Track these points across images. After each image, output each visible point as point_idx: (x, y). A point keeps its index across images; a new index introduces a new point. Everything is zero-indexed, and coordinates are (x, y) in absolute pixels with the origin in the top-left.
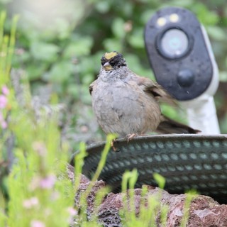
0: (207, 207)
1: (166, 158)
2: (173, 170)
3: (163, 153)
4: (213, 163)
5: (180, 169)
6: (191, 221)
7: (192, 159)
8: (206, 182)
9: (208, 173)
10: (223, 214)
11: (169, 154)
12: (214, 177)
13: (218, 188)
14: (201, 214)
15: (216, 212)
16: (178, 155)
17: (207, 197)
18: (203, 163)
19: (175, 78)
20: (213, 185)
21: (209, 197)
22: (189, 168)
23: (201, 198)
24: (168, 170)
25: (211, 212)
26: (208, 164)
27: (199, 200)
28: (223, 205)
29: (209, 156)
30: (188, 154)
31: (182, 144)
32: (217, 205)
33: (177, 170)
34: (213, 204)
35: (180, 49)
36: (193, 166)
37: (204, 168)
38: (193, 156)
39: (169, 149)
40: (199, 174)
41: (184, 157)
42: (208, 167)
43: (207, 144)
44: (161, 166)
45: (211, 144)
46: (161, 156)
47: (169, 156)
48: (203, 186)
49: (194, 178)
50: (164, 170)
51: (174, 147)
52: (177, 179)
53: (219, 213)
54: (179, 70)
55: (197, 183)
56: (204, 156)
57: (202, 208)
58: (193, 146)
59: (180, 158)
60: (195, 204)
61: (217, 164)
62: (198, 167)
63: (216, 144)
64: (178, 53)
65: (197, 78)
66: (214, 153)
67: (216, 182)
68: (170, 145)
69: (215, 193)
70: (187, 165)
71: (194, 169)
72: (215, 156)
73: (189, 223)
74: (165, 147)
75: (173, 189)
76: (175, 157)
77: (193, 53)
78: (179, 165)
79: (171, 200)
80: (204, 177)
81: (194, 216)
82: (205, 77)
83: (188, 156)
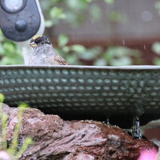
0: (36, 116)
1: (7, 82)
2: (12, 90)
3: (5, 79)
4: (40, 85)
5: (17, 89)
6: (25, 126)
7: (25, 83)
8: (36, 99)
9: (36, 92)
10: (48, 121)
11: (9, 79)
12: (41, 95)
13: (44, 103)
14: (32, 121)
15: (42, 120)
16: (16, 80)
17: (36, 109)
18: (33, 85)
19: (14, 26)
20: (40, 101)
21: (37, 110)
22: (23, 89)
23: (32, 110)
24: (8, 90)
25: (39, 120)
26: (37, 86)
27: (31, 112)
28: (48, 115)
29: (37, 80)
30: (22, 78)
31: (18, 72)
32: (43, 115)
33: (15, 90)
34: (41, 114)
35: (17, 6)
36: (26, 88)
37: (33, 89)
38: (26, 81)
39: (9, 76)
40: (30, 93)
41: (19, 81)
42: (36, 88)
43: (36, 72)
44: (4, 88)
45: (39, 72)
46: (3, 80)
47: (9, 81)
48: (33, 101)
49: (27, 96)
50: (6, 90)
51: (13, 74)
52: (15, 97)
53: (45, 121)
54: (16, 20)
55: (29, 99)
56: (34, 81)
57: (33, 117)
58: (26, 73)
59: (17, 82)
60: (28, 115)
61: (43, 86)
62: (29, 88)
63: (42, 72)
64: (16, 8)
65: (29, 26)
66: (41, 78)
67: (42, 98)
68: (10, 73)
69: (42, 106)
70: (21, 86)
71: (27, 89)
72: (41, 80)
73: (24, 128)
74: (6, 74)
75: (12, 104)
76: (13, 81)
77: (26, 8)
78: (16, 87)
79: (11, 111)
80: (34, 95)
81: (27, 123)
82: (34, 25)
83: (23, 81)
